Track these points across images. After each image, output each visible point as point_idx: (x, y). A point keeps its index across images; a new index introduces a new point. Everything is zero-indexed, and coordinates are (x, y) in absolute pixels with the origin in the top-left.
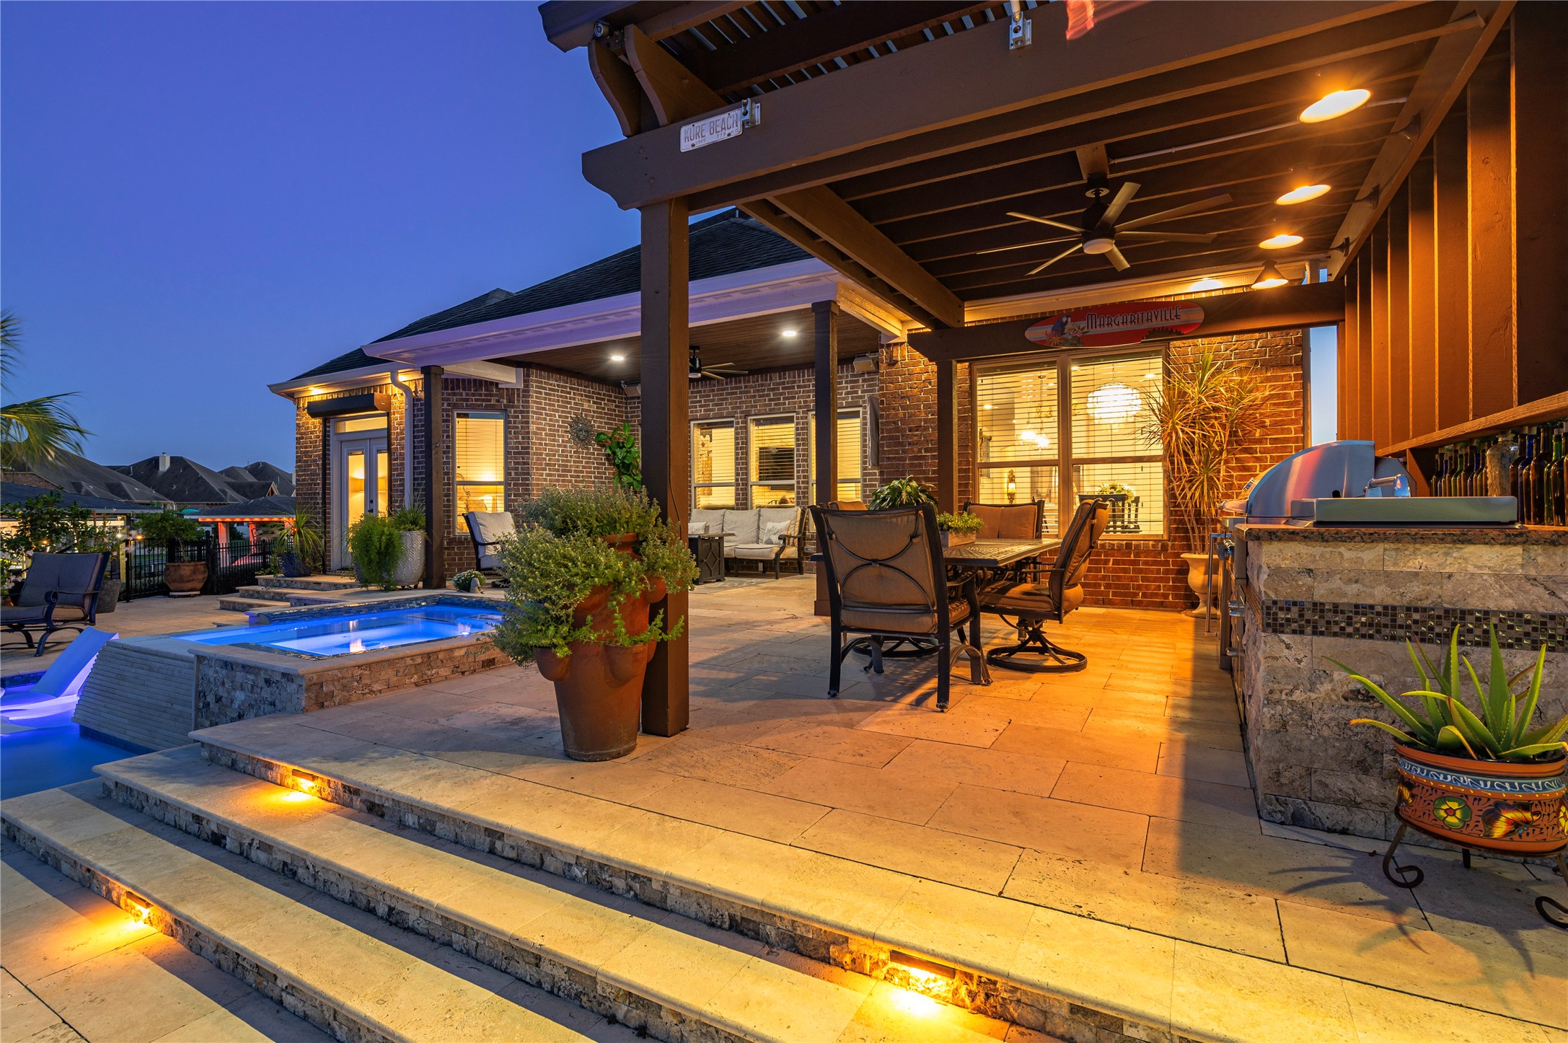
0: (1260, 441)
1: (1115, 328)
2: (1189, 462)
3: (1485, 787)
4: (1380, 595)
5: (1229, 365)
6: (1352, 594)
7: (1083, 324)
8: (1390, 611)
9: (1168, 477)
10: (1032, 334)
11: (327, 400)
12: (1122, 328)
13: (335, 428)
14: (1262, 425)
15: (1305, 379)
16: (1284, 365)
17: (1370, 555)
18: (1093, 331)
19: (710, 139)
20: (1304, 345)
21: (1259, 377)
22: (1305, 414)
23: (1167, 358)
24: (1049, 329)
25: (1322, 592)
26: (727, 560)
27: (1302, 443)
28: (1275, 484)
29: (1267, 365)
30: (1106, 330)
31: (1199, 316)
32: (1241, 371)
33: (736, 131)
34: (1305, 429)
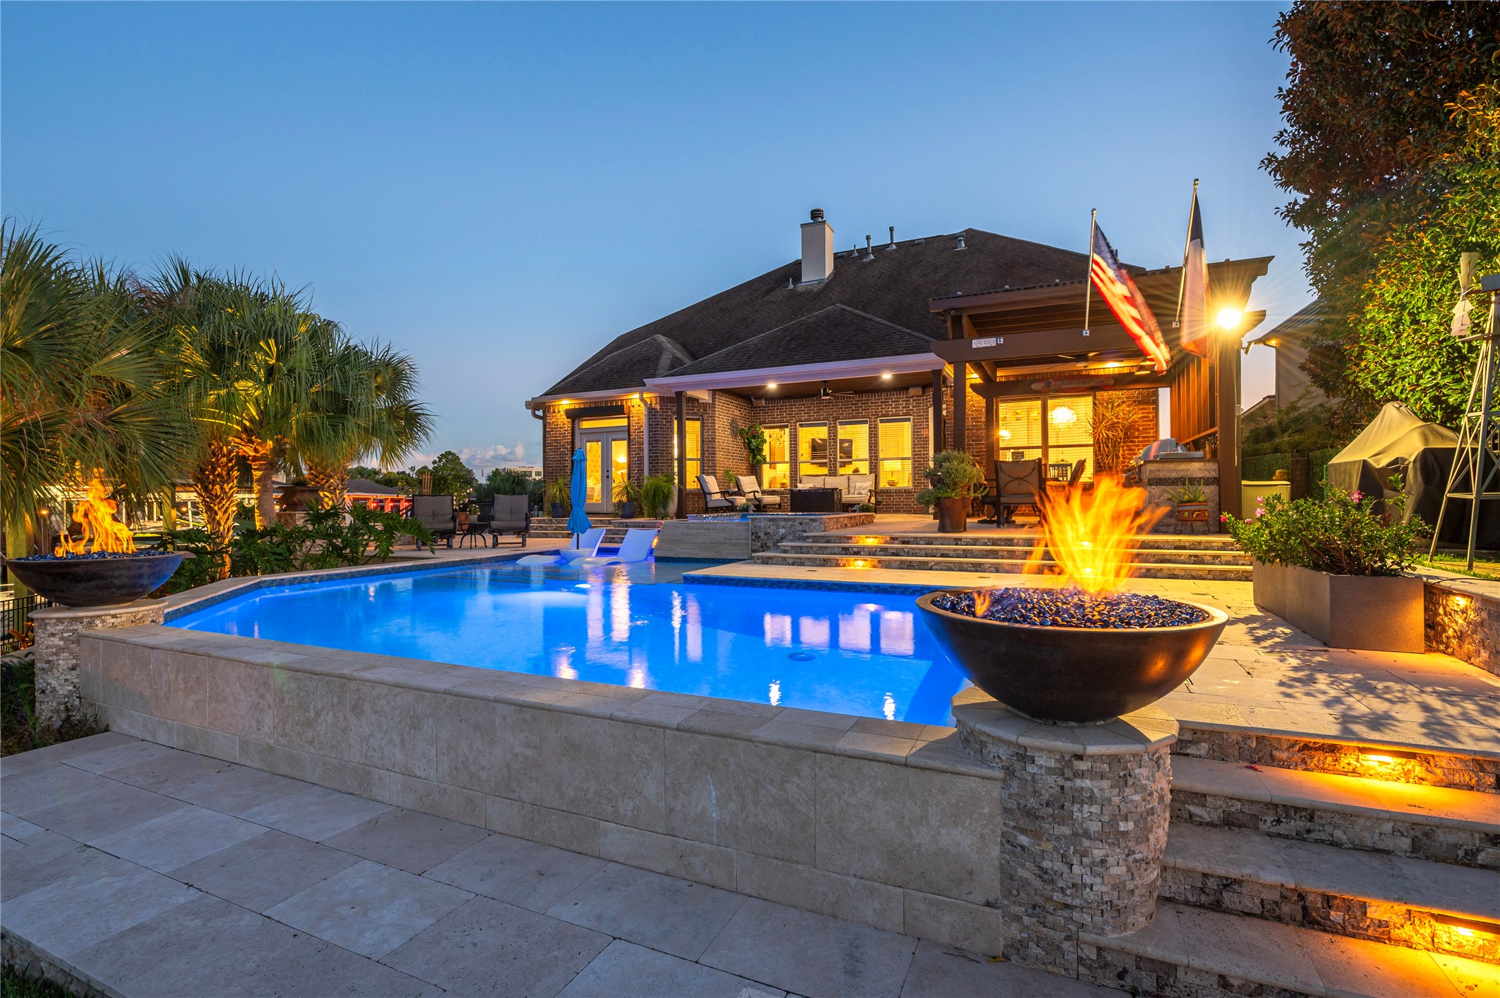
0: (1137, 437)
1: (1074, 386)
2: (1108, 447)
3: (1192, 508)
4: (1174, 475)
5: (1123, 402)
6: (1168, 475)
7: (1059, 383)
8: (1176, 479)
9: (1095, 453)
10: (1035, 386)
11: (575, 409)
12: (1077, 385)
13: (579, 425)
14: (1138, 430)
15: (1156, 409)
16: (1148, 403)
17: (1172, 466)
18: (1064, 386)
19: (984, 345)
20: (1156, 394)
21: (1136, 408)
22: (1157, 425)
23: (1095, 398)
24: (1043, 384)
25: (1161, 475)
26: (844, 505)
27: (1156, 437)
28: (1147, 453)
29: (1140, 403)
30: (1070, 386)
31: (1112, 382)
32: (1129, 406)
33: (994, 344)
34: (1157, 432)
